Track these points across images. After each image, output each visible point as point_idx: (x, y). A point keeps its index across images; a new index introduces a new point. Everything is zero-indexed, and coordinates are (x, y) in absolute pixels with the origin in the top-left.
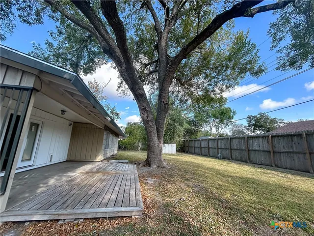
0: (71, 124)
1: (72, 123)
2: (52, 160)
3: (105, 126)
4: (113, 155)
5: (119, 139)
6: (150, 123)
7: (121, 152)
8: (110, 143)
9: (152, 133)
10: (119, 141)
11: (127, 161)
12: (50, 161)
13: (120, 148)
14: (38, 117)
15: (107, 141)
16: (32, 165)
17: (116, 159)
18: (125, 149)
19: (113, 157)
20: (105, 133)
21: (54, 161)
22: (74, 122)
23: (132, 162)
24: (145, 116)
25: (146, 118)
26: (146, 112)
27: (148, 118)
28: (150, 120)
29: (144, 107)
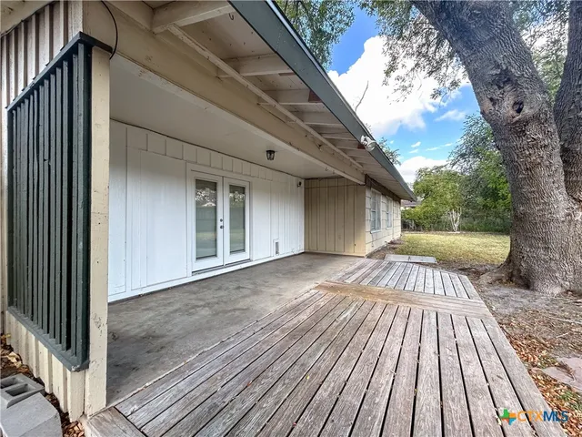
0: (300, 184)
1: (303, 181)
2: (280, 251)
3: (367, 176)
4: (392, 243)
5: (402, 208)
6: (533, 131)
7: (409, 235)
8: (383, 216)
9: (542, 171)
10: (403, 212)
11: (432, 260)
12: (277, 253)
13: (405, 226)
14: (246, 175)
15: (375, 211)
16: (249, 260)
17: (402, 252)
18: (419, 227)
19: (393, 247)
20: (368, 194)
21: (284, 252)
22: (307, 179)
23: (446, 262)
24: (507, 109)
25: (512, 112)
26: (508, 88)
27: (519, 111)
28: (536, 118)
29: (498, 66)
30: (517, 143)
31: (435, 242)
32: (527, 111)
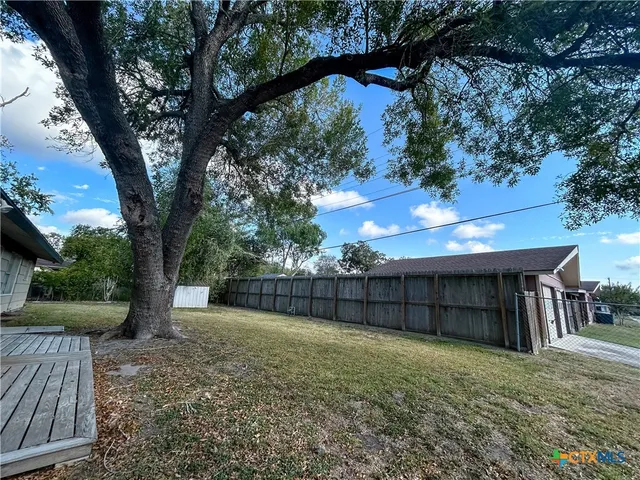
6: (147, 234)
9: (151, 258)
11: (59, 329)
17: (18, 324)
24: (136, 216)
25: (138, 220)
26: (138, 204)
27: (142, 220)
28: (149, 227)
29: (134, 191)
30: (139, 239)
31: (73, 312)
32: (145, 222)
